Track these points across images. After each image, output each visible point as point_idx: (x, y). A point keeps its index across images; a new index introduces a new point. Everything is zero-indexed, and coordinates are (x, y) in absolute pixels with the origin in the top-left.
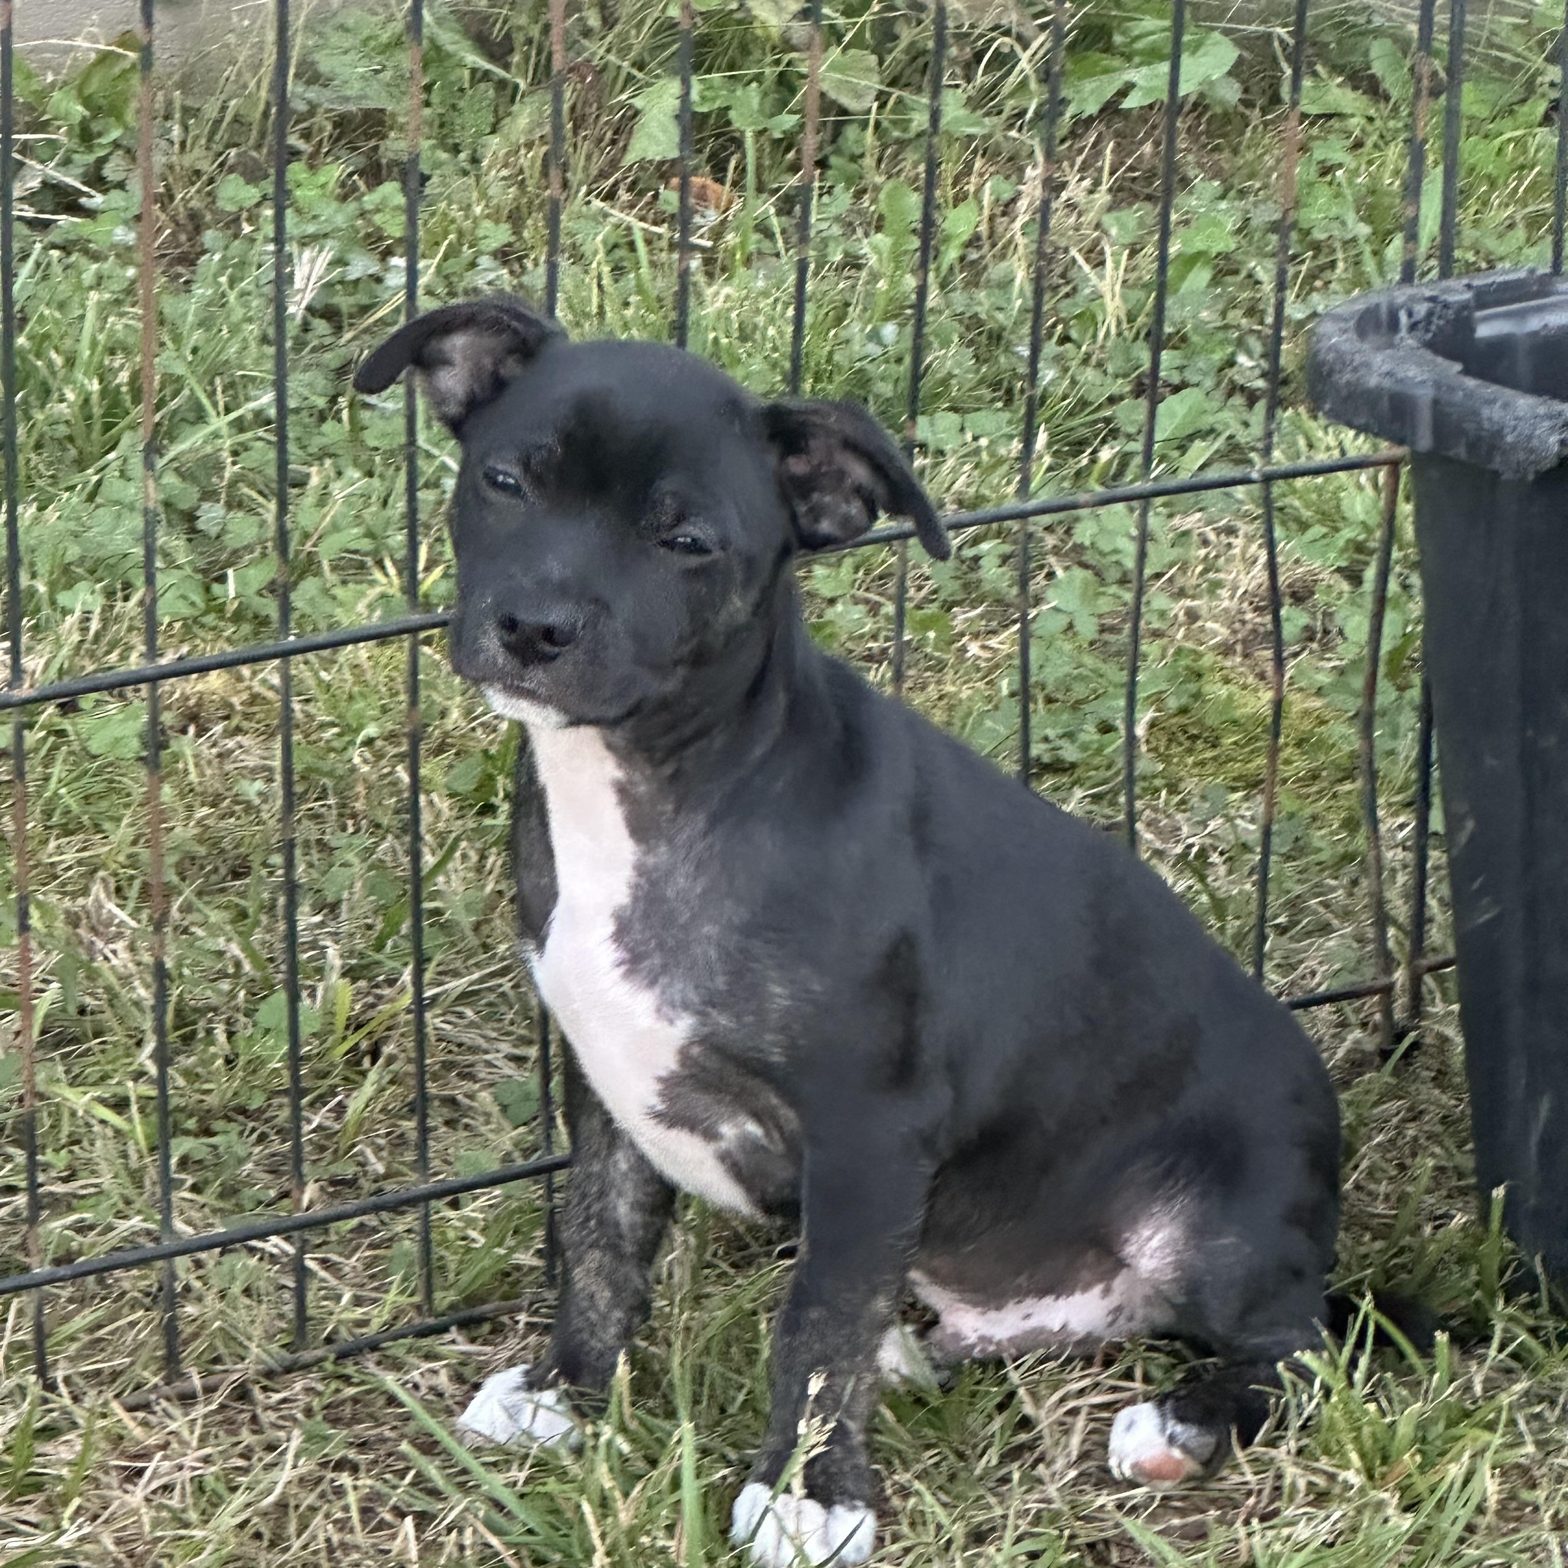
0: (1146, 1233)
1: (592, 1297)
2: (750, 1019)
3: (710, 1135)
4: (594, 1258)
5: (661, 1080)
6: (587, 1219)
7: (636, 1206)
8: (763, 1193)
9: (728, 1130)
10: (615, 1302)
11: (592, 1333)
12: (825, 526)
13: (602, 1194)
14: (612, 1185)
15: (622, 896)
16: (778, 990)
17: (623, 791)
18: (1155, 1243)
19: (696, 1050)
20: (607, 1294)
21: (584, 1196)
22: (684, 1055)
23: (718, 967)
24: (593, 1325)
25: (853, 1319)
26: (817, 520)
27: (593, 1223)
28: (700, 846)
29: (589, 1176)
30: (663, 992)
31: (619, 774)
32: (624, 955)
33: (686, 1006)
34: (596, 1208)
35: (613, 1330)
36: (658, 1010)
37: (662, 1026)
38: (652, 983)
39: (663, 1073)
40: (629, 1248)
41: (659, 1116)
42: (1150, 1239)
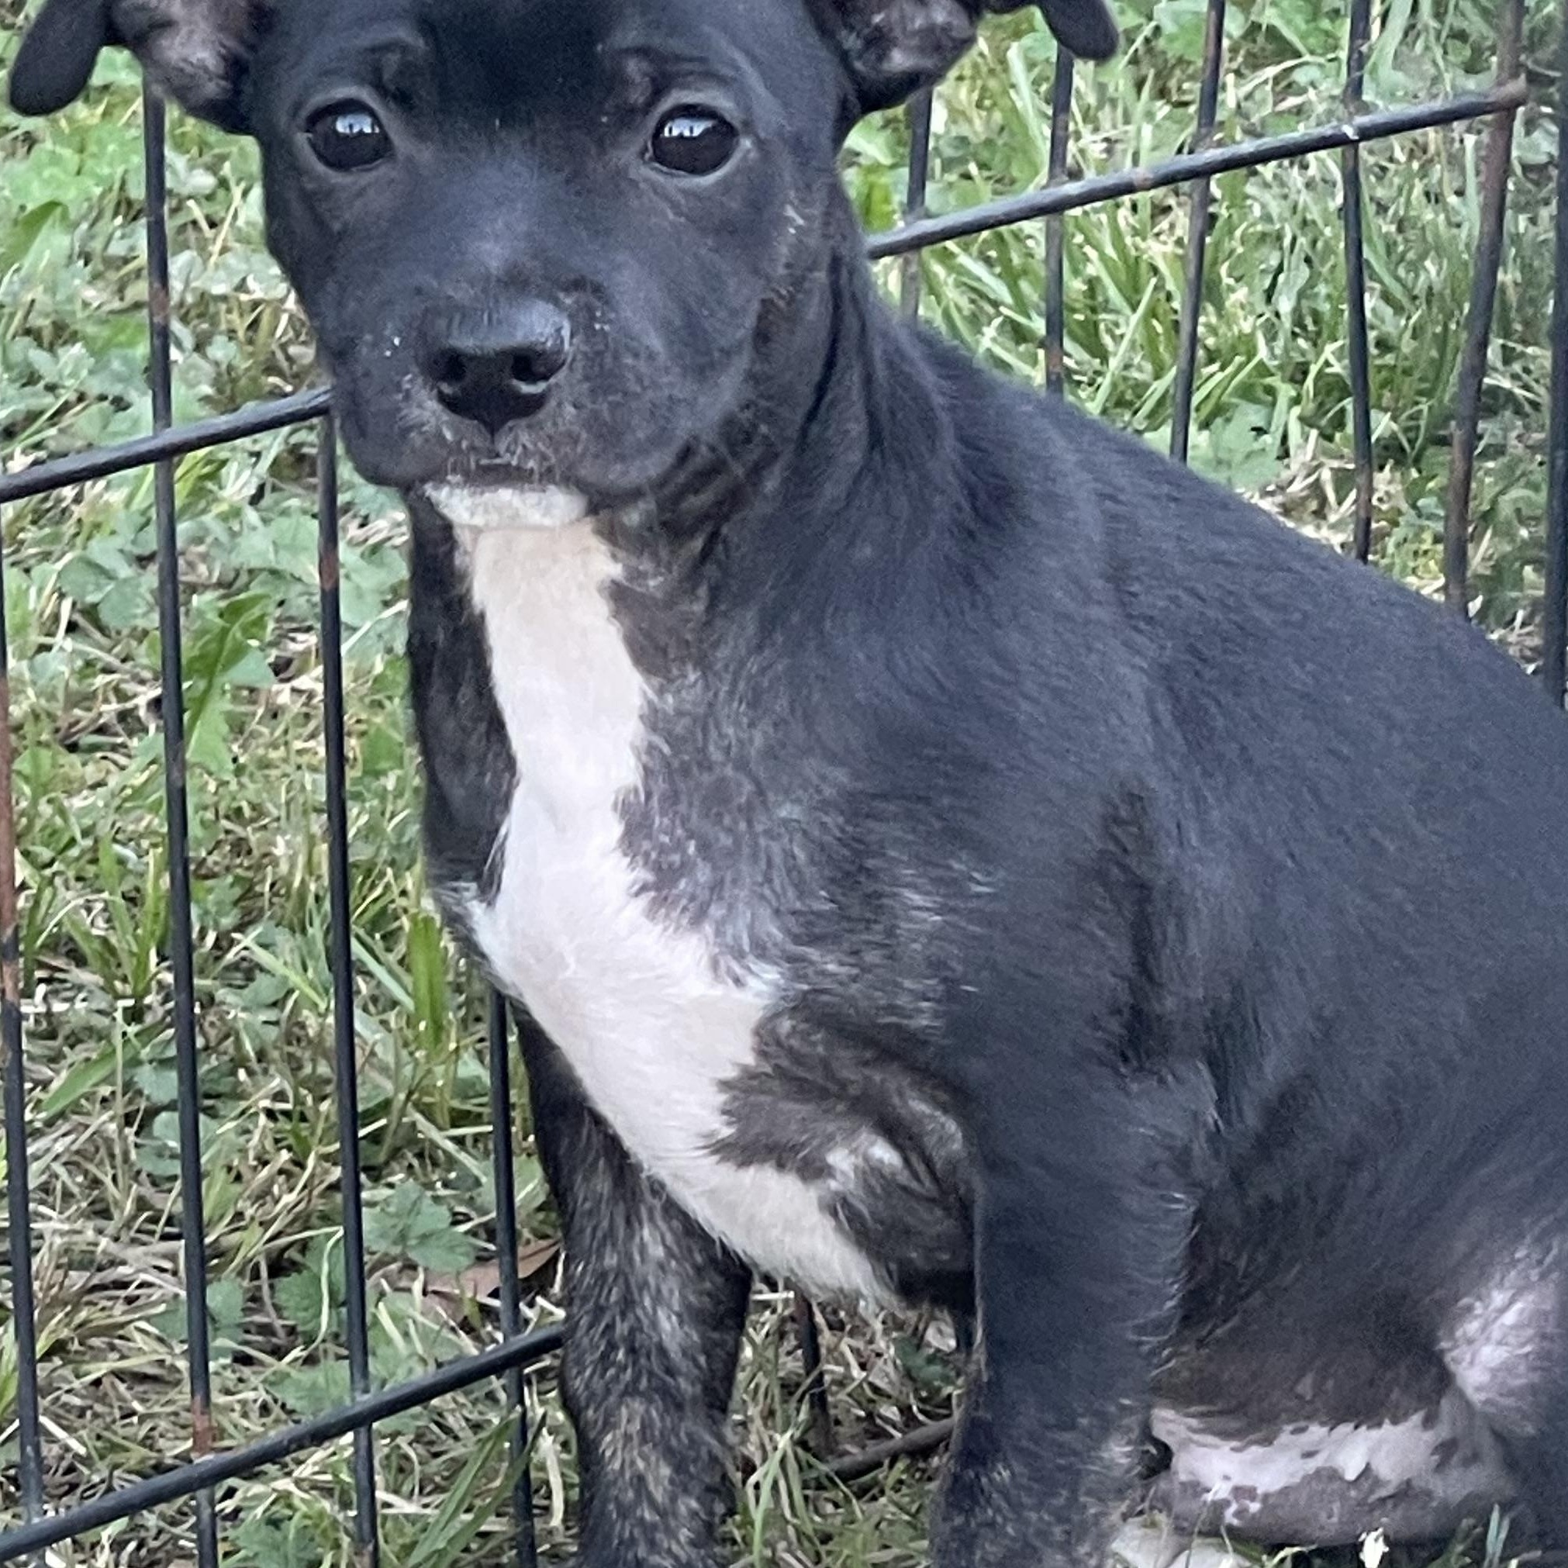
0: (1498, 1298)
1: (640, 1480)
2: (872, 957)
3: (813, 1170)
4: (631, 1415)
5: (725, 1085)
6: (612, 1347)
7: (691, 1315)
8: (903, 1263)
9: (840, 1159)
10: (681, 1484)
11: (653, 1545)
12: (899, 60)
13: (628, 1303)
14: (644, 1285)
15: (627, 773)
16: (917, 899)
17: (620, 596)
18: (1510, 1318)
19: (786, 1025)
20: (666, 1471)
21: (599, 1311)
22: (766, 1037)
23: (810, 872)
24: (649, 1529)
25: (1073, 1477)
26: (882, 56)
27: (621, 1355)
28: (753, 666)
29: (602, 1276)
30: (719, 933)
31: (615, 570)
32: (647, 876)
33: (761, 951)
34: (622, 1328)
35: (684, 1534)
36: (715, 964)
37: (723, 991)
38: (698, 918)
39: (731, 1073)
40: (686, 1387)
41: (722, 1149)
42: (1502, 1311)
